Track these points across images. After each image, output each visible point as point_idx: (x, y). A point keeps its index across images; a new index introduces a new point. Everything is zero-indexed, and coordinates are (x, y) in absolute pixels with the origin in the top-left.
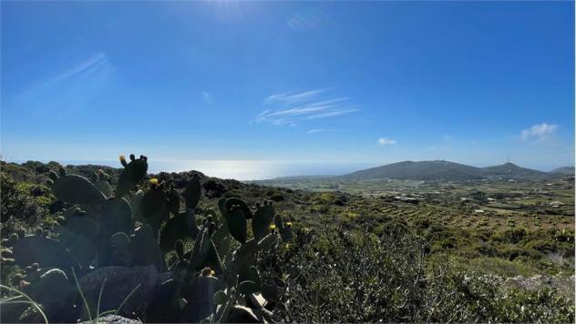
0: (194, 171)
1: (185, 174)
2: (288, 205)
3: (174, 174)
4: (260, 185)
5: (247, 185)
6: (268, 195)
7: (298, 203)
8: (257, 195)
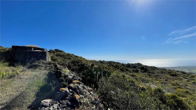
0: (138, 63)
1: (135, 64)
2: (178, 79)
3: (132, 64)
4: (167, 69)
5: (160, 69)
6: (168, 73)
7: (186, 78)
8: (163, 73)
